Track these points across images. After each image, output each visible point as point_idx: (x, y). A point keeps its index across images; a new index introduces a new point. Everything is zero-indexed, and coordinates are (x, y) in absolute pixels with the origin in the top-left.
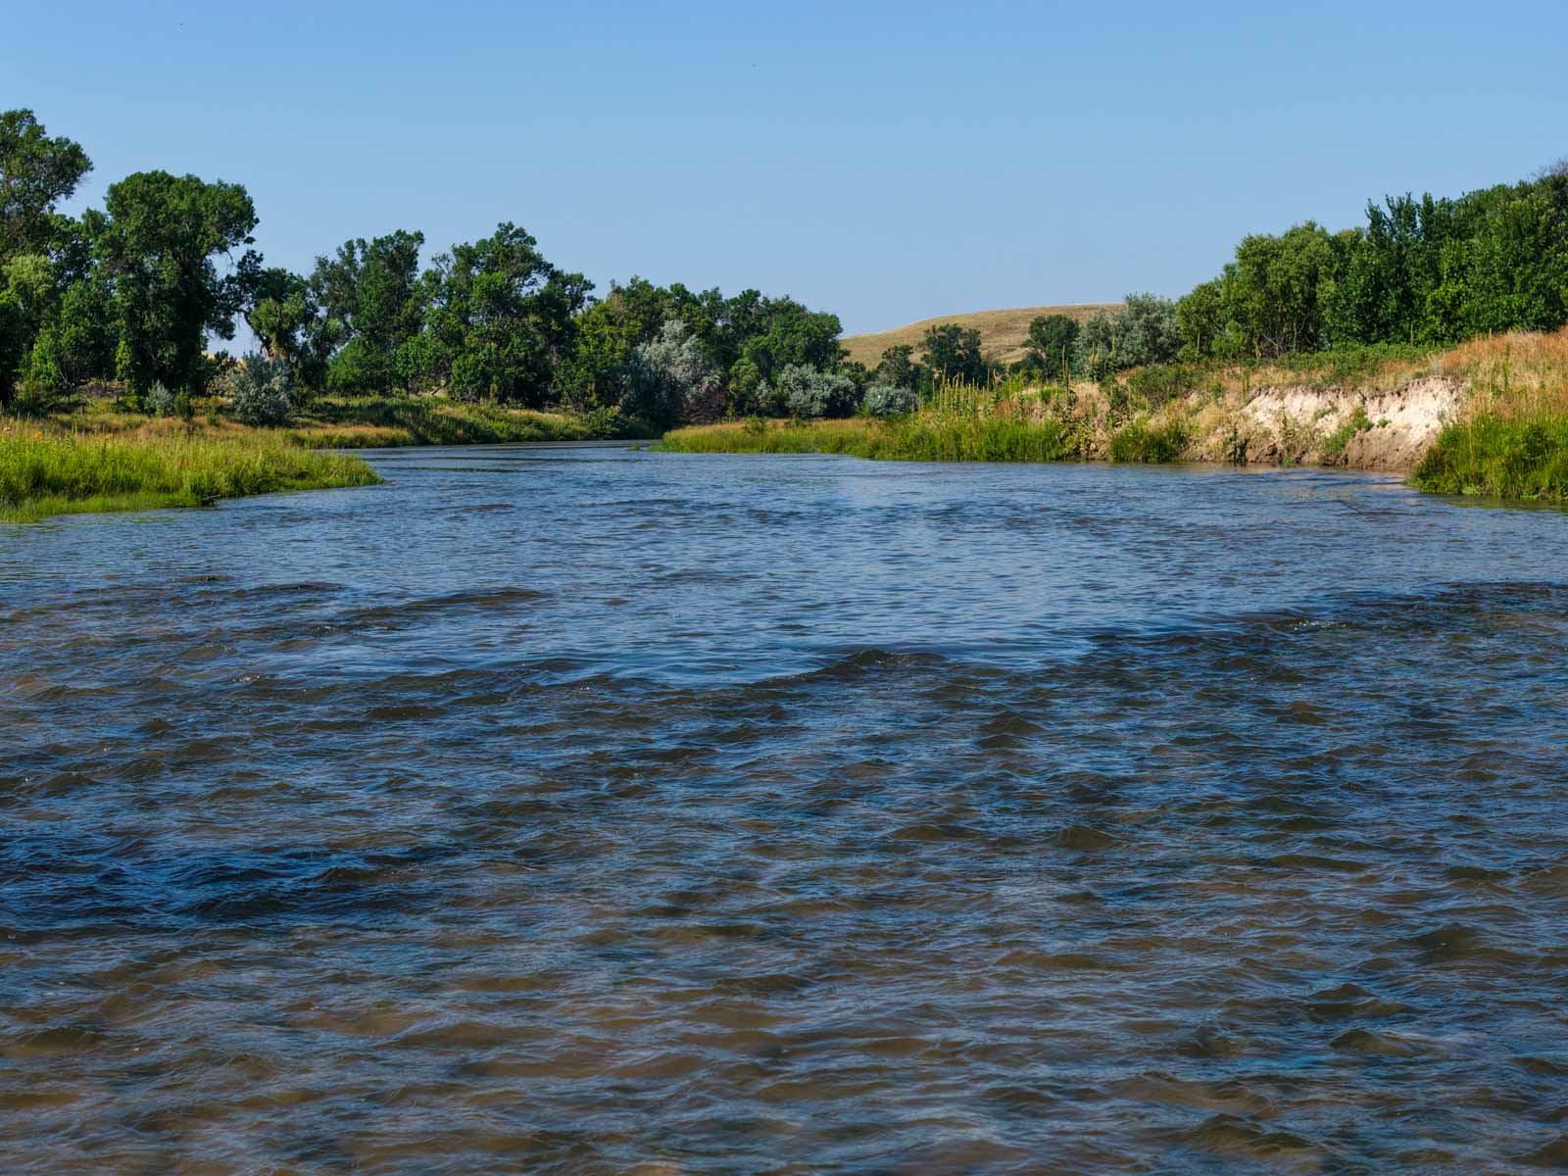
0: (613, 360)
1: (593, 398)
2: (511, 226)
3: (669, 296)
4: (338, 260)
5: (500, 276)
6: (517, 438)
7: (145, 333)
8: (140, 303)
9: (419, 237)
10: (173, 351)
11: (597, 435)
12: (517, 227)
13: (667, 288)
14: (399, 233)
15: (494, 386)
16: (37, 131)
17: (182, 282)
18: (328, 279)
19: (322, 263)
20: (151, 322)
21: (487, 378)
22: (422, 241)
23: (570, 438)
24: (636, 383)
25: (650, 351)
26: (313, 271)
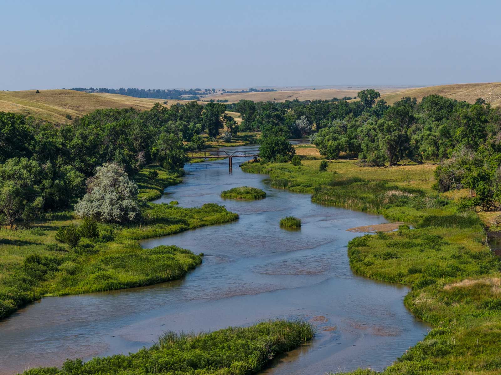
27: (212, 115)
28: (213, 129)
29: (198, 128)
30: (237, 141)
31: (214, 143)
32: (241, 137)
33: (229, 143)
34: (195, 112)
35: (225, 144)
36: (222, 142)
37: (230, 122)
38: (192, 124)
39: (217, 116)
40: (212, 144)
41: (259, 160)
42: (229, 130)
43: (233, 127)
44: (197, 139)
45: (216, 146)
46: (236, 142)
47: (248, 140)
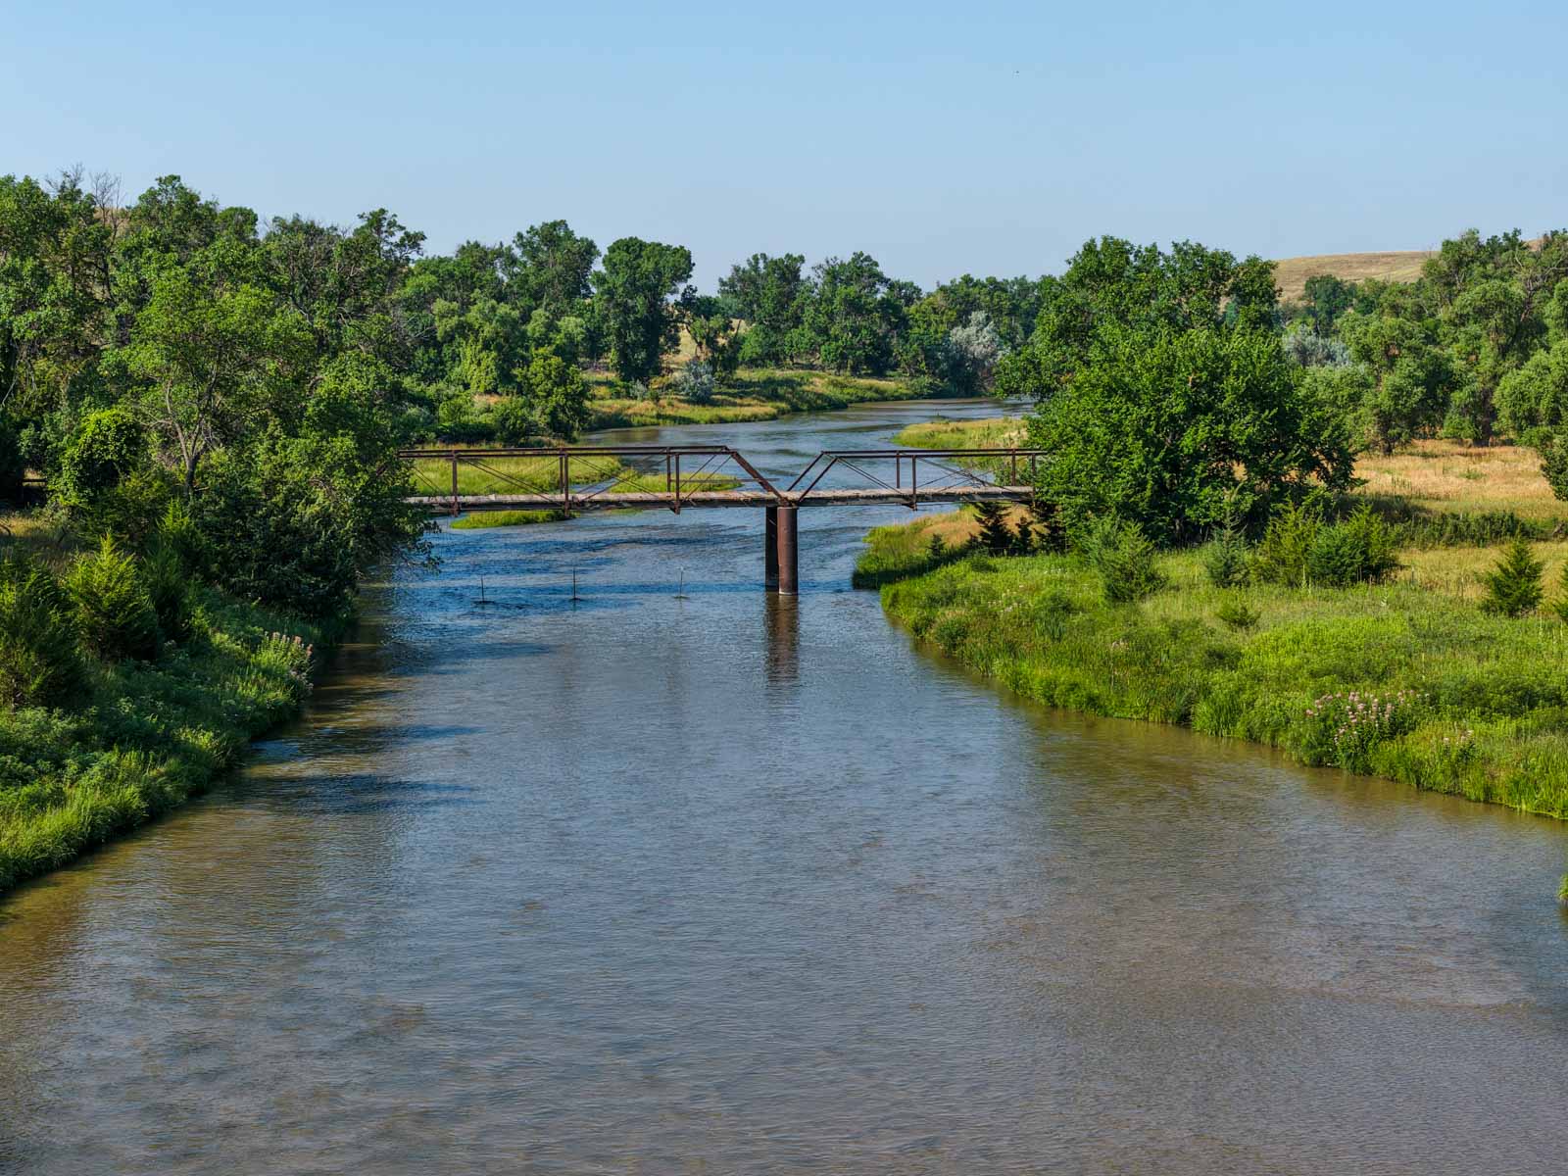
0: (936, 339)
1: (923, 364)
2: (862, 254)
3: (985, 286)
4: (748, 267)
5: (854, 289)
6: (862, 400)
7: (627, 344)
8: (625, 325)
9: (802, 259)
10: (643, 355)
11: (917, 396)
12: (866, 254)
13: (983, 280)
14: (788, 255)
15: (850, 362)
16: (569, 235)
17: (649, 312)
18: (741, 280)
19: (737, 269)
20: (631, 337)
21: (843, 356)
22: (803, 261)
23: (898, 398)
24: (947, 359)
25: (958, 334)
26: (729, 275)
27: (634, 287)
28: (635, 346)
29: (570, 337)
30: (738, 401)
31: (640, 407)
32: (750, 384)
33: (704, 404)
34: (560, 268)
35: (685, 411)
36: (675, 403)
37: (708, 319)
38: (540, 315)
39: (654, 293)
40: (630, 412)
41: (1025, 533)
42: (705, 354)
43: (721, 341)
44: (548, 377)
45: (648, 420)
46: (734, 404)
47: (781, 398)
